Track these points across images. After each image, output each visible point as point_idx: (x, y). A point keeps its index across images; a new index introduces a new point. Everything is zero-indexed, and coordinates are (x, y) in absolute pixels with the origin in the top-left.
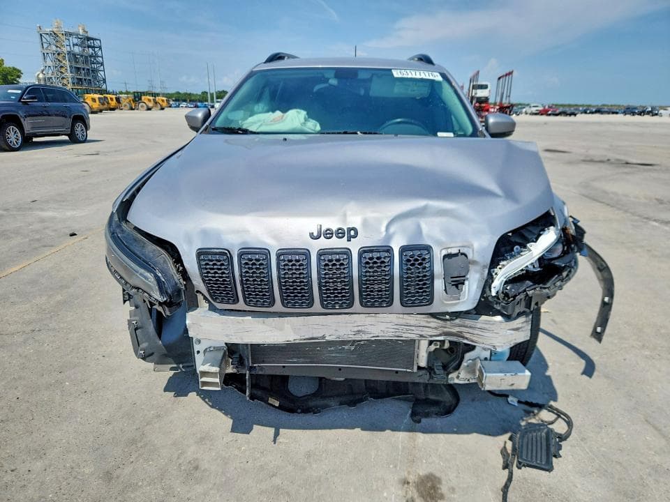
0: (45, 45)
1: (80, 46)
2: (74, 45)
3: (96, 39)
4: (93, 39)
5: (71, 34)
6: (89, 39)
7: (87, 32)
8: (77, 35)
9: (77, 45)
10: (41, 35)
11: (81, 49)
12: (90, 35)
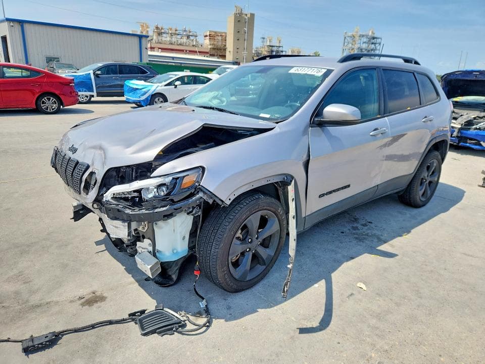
0: (346, 44)
1: (367, 43)
2: (363, 43)
3: (379, 38)
4: (377, 38)
5: (363, 36)
6: (374, 38)
7: (374, 34)
8: (367, 36)
9: (365, 43)
10: (345, 38)
11: (367, 45)
12: (375, 36)
